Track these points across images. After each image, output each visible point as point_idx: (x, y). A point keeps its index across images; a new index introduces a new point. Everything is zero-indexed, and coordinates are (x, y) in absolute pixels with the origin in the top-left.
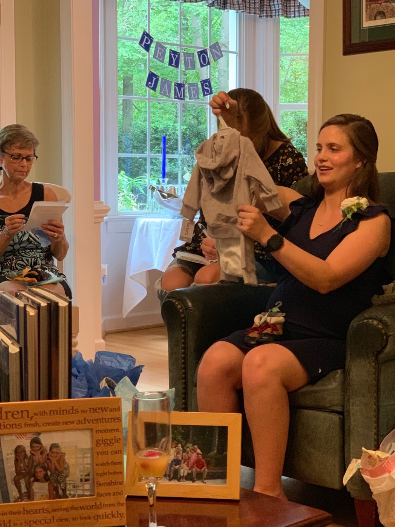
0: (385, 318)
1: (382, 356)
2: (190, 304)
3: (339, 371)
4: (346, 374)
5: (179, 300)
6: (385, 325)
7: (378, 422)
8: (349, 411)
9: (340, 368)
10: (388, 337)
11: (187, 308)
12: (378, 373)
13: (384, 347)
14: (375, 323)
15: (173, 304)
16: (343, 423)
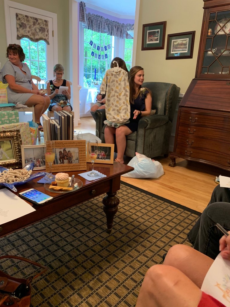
0: (148, 119)
1: (146, 128)
2: (101, 113)
3: (136, 132)
4: (137, 132)
5: (98, 112)
6: (148, 121)
7: (144, 143)
8: (138, 141)
9: (136, 131)
10: (148, 124)
11: (100, 114)
12: (145, 132)
13: (147, 126)
14: (145, 120)
15: (97, 113)
16: (136, 143)
